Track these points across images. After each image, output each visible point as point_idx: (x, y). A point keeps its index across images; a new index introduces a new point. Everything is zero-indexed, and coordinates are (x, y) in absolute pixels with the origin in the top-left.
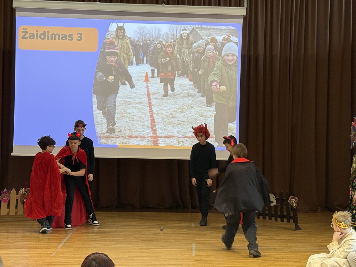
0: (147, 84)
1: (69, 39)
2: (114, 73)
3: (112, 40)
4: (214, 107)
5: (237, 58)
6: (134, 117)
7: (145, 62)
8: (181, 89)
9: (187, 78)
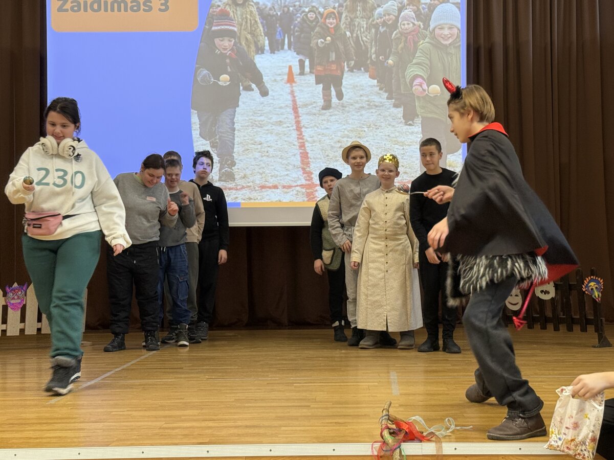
0: (292, 87)
1: (144, 10)
2: (229, 70)
3: (225, 8)
4: (418, 126)
5: (460, 32)
6: (269, 148)
7: (286, 47)
8: (355, 93)
9: (366, 73)
